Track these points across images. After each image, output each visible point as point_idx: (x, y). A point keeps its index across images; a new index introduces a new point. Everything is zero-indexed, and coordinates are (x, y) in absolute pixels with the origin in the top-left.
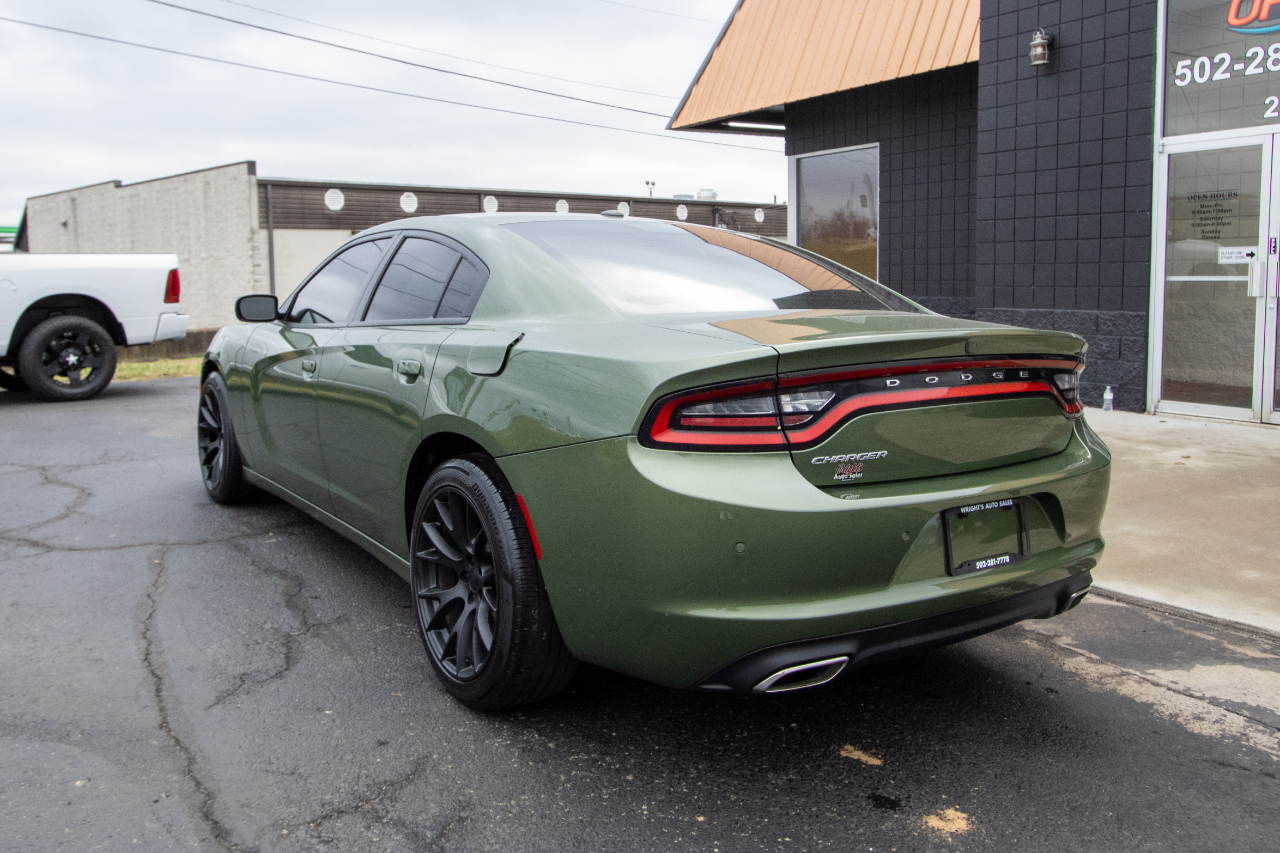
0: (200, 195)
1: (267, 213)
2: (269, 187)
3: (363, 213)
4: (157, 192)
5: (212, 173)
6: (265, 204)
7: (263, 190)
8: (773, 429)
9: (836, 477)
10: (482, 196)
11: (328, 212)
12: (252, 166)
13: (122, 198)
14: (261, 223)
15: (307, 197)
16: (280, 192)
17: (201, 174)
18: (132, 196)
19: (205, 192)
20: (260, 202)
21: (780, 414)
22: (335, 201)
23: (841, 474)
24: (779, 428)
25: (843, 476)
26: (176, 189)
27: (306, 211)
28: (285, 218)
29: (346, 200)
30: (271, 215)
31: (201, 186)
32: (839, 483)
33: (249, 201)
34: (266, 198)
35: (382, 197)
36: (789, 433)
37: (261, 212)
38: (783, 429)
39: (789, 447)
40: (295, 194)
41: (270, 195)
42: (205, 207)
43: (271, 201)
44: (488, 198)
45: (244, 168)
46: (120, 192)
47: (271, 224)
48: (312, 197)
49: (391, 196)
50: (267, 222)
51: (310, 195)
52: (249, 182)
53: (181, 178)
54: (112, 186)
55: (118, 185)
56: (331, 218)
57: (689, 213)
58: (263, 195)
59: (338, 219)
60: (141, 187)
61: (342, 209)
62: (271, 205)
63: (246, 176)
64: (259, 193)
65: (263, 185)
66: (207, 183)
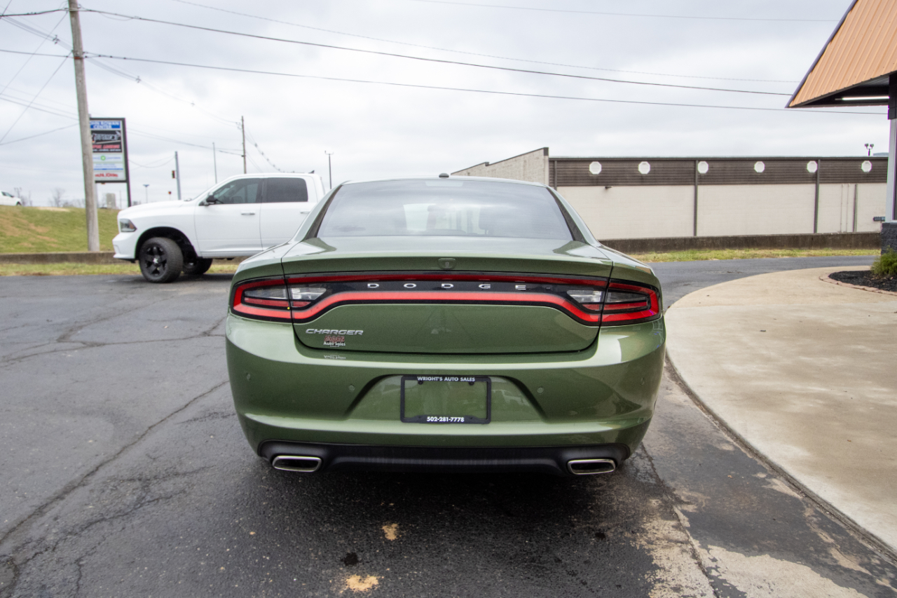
0: (522, 168)
1: (554, 177)
2: (556, 162)
3: (612, 175)
4: (503, 167)
5: (527, 156)
6: (553, 173)
7: (552, 164)
8: (284, 308)
9: (325, 343)
10: (697, 162)
11: (590, 175)
12: (546, 150)
13: (489, 172)
14: (550, 183)
15: (578, 167)
16: (562, 165)
17: (523, 157)
18: (493, 171)
19: (524, 166)
20: (550, 171)
21: (290, 300)
22: (595, 169)
23: (328, 342)
24: (289, 308)
25: (330, 344)
26: (511, 166)
27: (578, 176)
28: (565, 180)
29: (602, 168)
30: (556, 178)
31: (522, 163)
32: (326, 347)
33: (544, 171)
34: (554, 169)
35: (626, 165)
36: (294, 312)
37: (550, 177)
38: (291, 309)
39: (292, 320)
40: (571, 165)
41: (556, 167)
42: (524, 175)
43: (556, 170)
44: (701, 163)
45: (542, 151)
46: (488, 168)
47: (556, 184)
48: (581, 167)
49: (632, 165)
50: (554, 183)
51: (579, 166)
52: (544, 160)
53: (514, 159)
54: (484, 165)
55: (487, 164)
56: (593, 179)
57: (872, 167)
58: (552, 167)
59: (597, 179)
60: (496, 165)
61: (600, 174)
62: (556, 172)
63: (543, 157)
64: (550, 166)
65: (552, 161)
66: (525, 161)
